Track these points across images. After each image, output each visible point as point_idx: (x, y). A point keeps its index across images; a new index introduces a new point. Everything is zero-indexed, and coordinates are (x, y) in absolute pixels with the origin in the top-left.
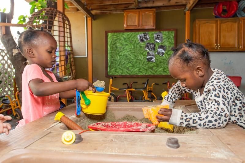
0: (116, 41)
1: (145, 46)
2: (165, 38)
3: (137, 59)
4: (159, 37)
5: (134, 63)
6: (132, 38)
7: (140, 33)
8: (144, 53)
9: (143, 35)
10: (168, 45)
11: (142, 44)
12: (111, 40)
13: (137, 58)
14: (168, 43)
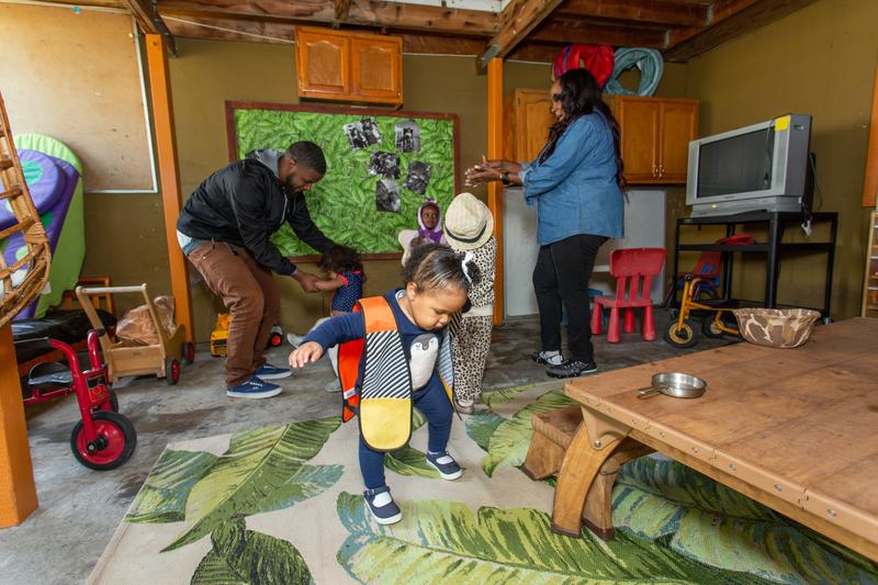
0: (271, 141)
1: (368, 160)
2: (427, 142)
3: (346, 204)
4: (409, 134)
5: (335, 216)
6: (325, 133)
7: (350, 118)
8: (367, 185)
9: (360, 126)
10: (436, 162)
11: (359, 154)
12: (251, 134)
13: (344, 199)
14: (436, 155)
